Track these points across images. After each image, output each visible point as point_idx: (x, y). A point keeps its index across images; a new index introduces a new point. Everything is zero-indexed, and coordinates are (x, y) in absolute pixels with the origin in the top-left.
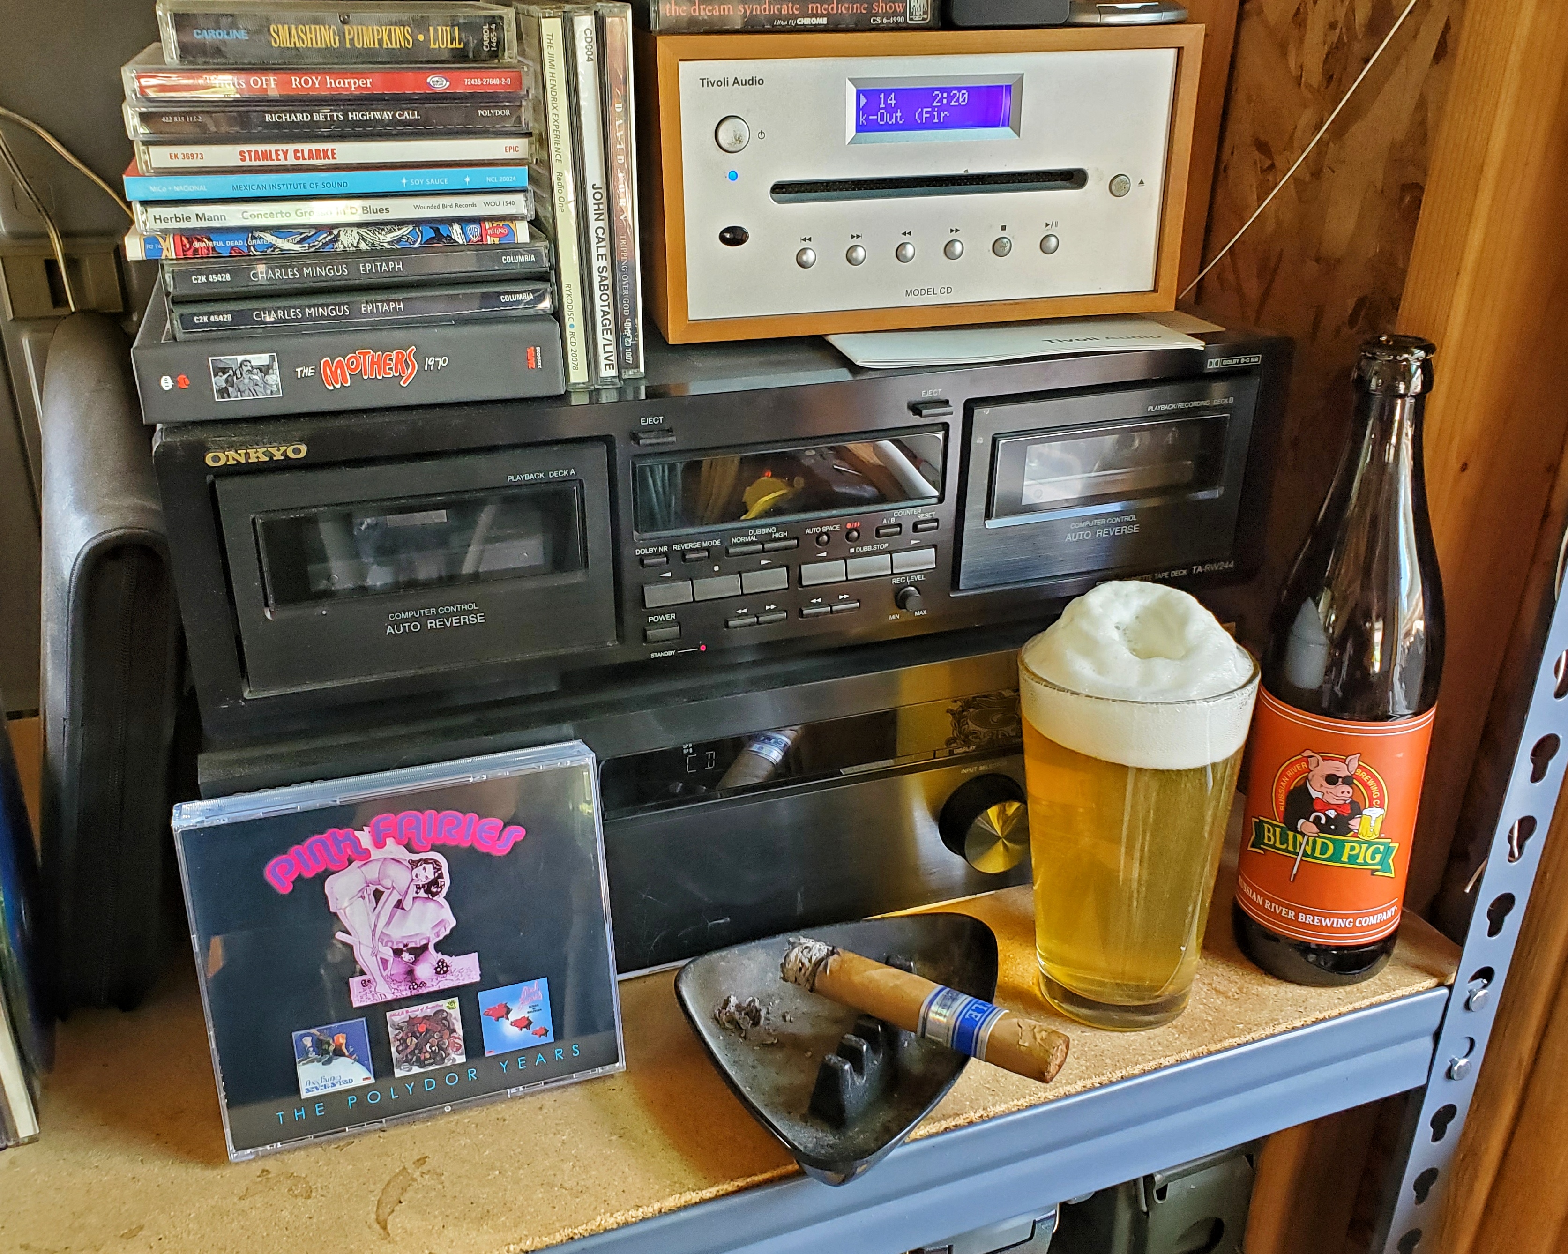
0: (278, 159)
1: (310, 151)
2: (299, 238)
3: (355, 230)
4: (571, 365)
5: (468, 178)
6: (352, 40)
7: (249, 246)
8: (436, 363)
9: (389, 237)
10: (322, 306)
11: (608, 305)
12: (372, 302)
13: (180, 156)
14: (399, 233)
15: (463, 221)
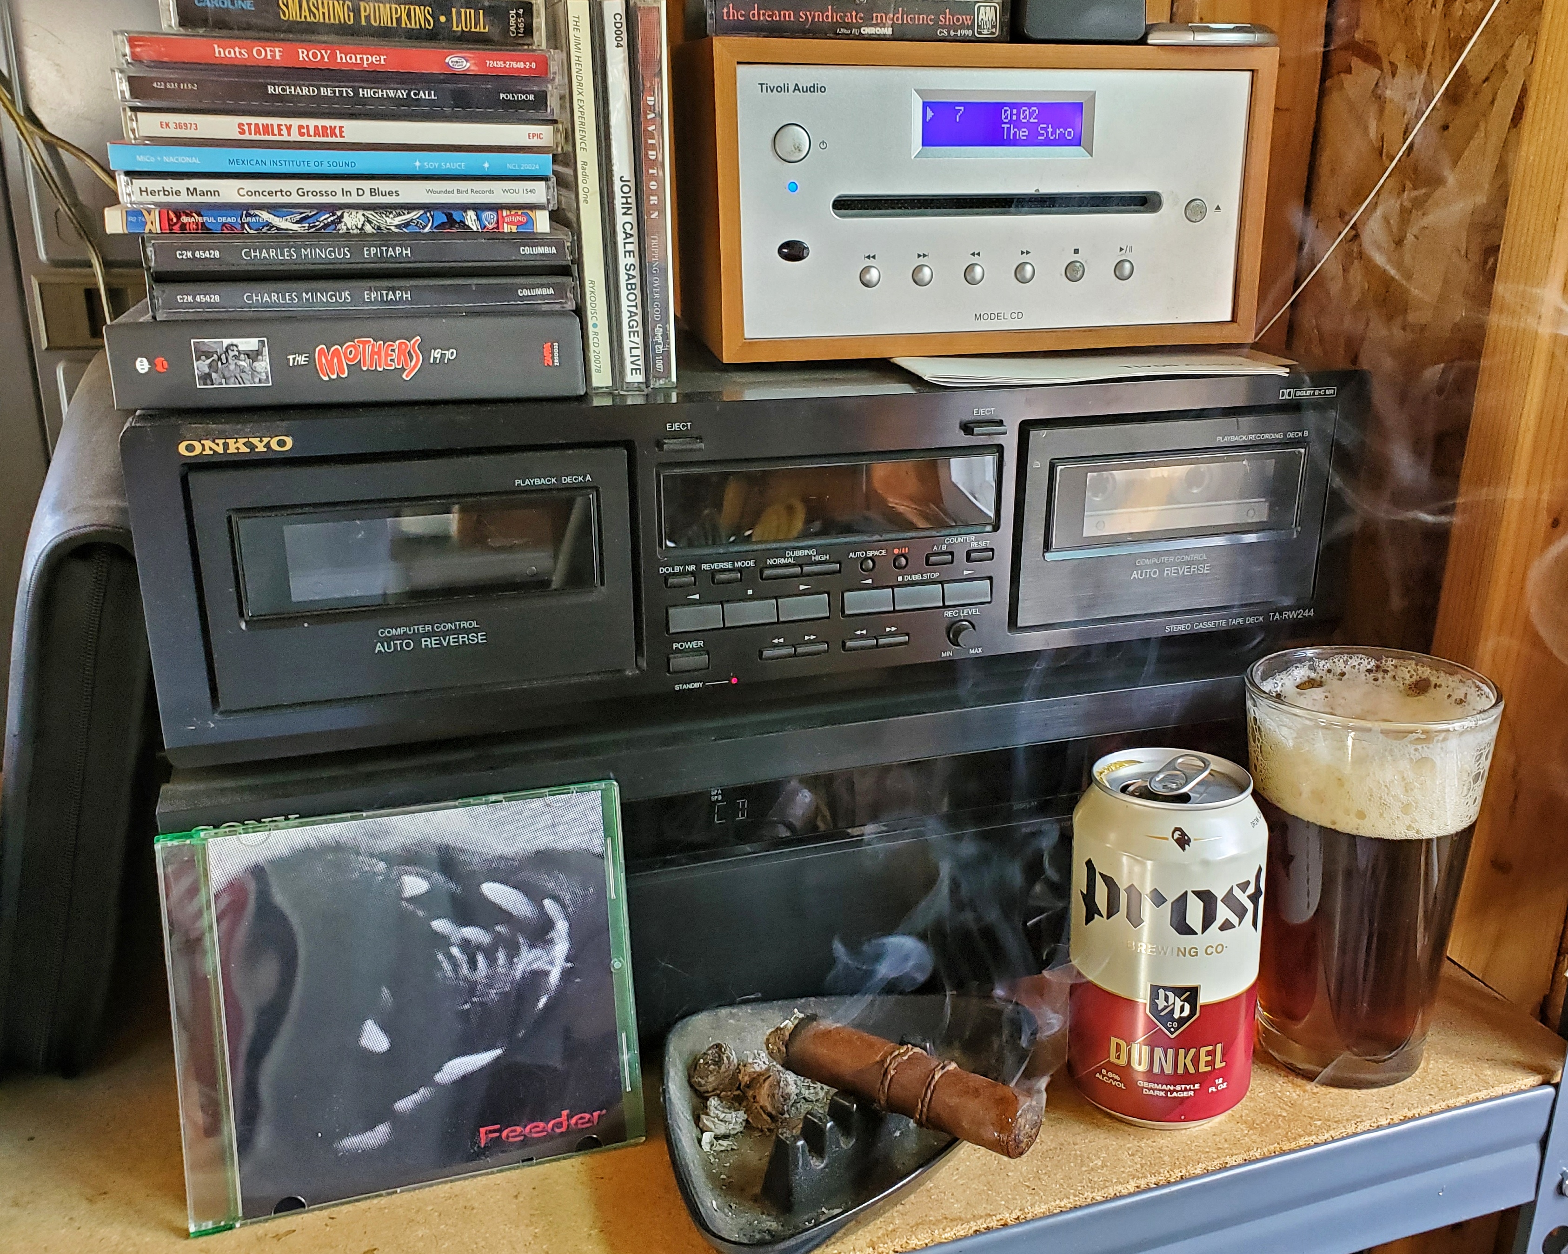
0: (280, 134)
1: (316, 127)
2: (298, 217)
3: (361, 212)
4: (593, 367)
5: (486, 163)
6: (368, 18)
7: (242, 224)
8: (443, 355)
9: (398, 221)
10: (321, 291)
11: (636, 306)
12: (376, 289)
13: (172, 126)
14: (408, 217)
15: (478, 208)
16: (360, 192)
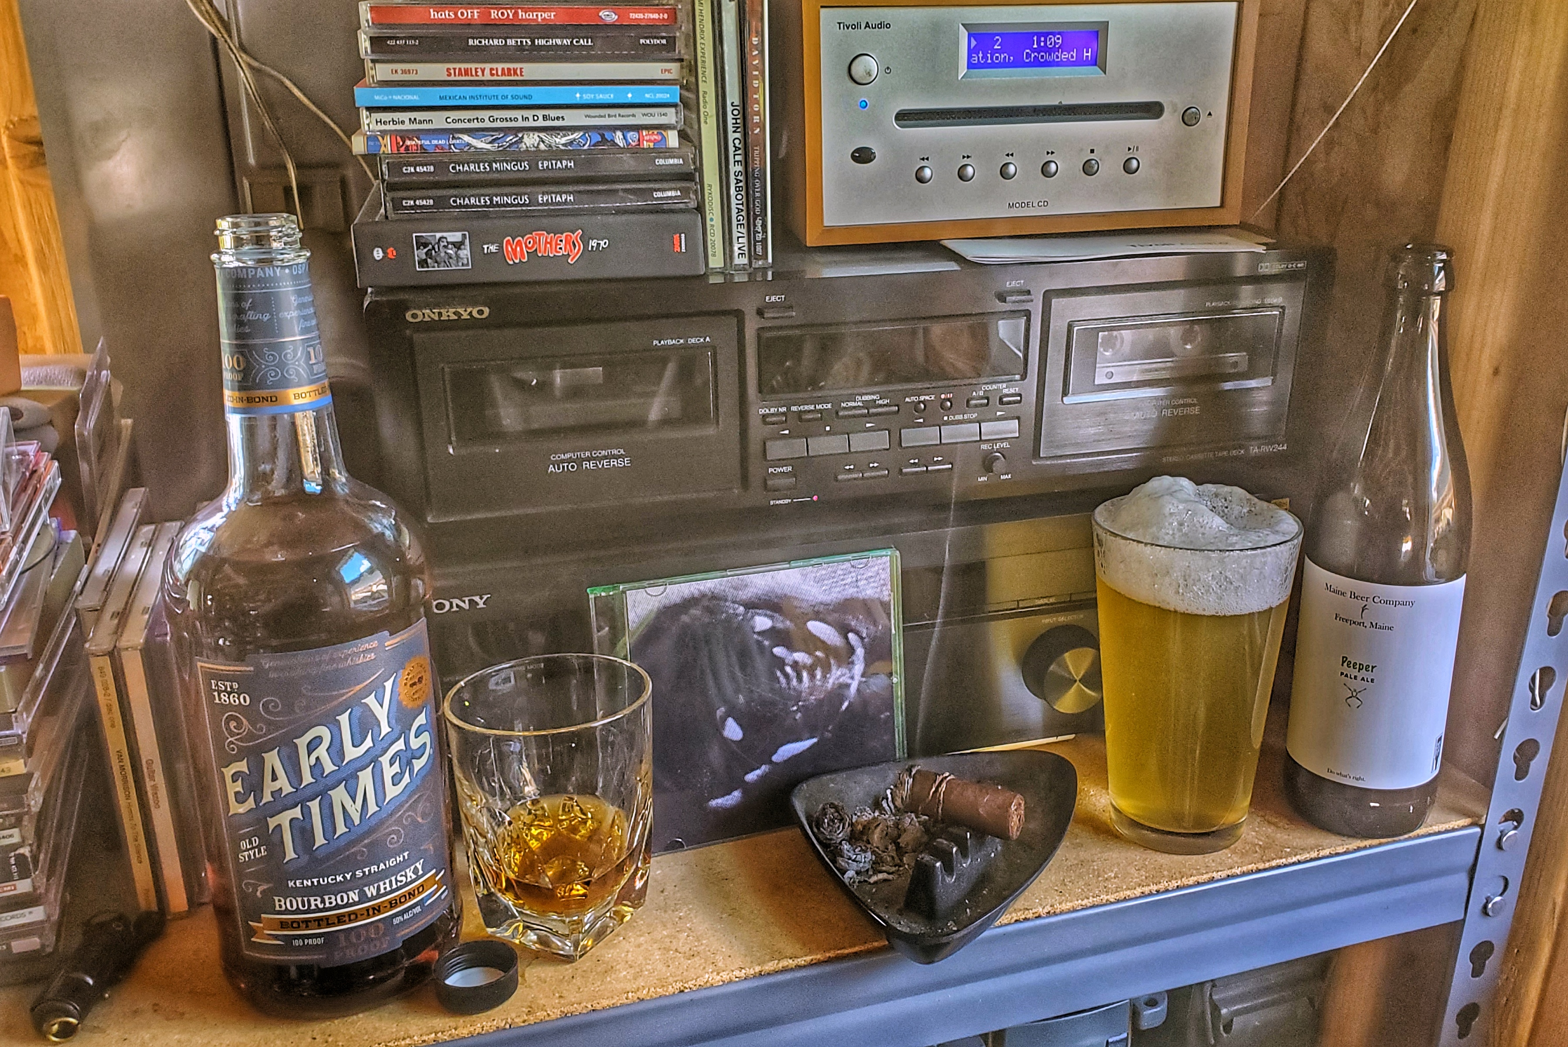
0: (477, 75)
1: (503, 69)
2: (491, 139)
3: (536, 134)
4: (710, 253)
5: (630, 95)
7: (450, 145)
8: (598, 244)
9: (564, 140)
10: (507, 195)
11: (742, 204)
12: (547, 193)
13: (399, 72)
14: (571, 137)
15: (624, 128)
16: (536, 118)
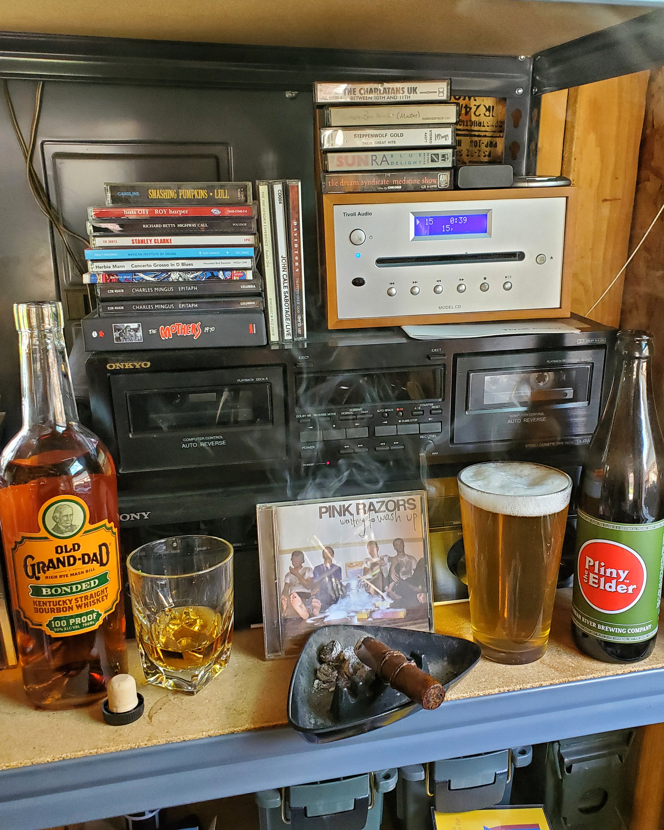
0: (147, 243)
1: (161, 240)
2: (154, 275)
3: (178, 273)
4: (271, 334)
5: (227, 252)
6: (182, 196)
7: (133, 278)
8: (209, 329)
9: (192, 276)
10: (163, 304)
11: (289, 308)
12: (184, 303)
13: (108, 242)
14: (196, 274)
15: (224, 270)
16: (178, 264)
